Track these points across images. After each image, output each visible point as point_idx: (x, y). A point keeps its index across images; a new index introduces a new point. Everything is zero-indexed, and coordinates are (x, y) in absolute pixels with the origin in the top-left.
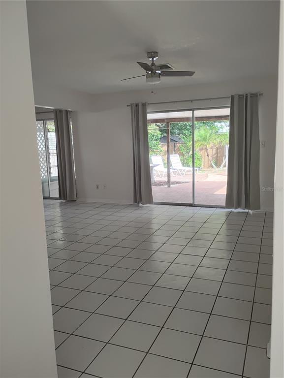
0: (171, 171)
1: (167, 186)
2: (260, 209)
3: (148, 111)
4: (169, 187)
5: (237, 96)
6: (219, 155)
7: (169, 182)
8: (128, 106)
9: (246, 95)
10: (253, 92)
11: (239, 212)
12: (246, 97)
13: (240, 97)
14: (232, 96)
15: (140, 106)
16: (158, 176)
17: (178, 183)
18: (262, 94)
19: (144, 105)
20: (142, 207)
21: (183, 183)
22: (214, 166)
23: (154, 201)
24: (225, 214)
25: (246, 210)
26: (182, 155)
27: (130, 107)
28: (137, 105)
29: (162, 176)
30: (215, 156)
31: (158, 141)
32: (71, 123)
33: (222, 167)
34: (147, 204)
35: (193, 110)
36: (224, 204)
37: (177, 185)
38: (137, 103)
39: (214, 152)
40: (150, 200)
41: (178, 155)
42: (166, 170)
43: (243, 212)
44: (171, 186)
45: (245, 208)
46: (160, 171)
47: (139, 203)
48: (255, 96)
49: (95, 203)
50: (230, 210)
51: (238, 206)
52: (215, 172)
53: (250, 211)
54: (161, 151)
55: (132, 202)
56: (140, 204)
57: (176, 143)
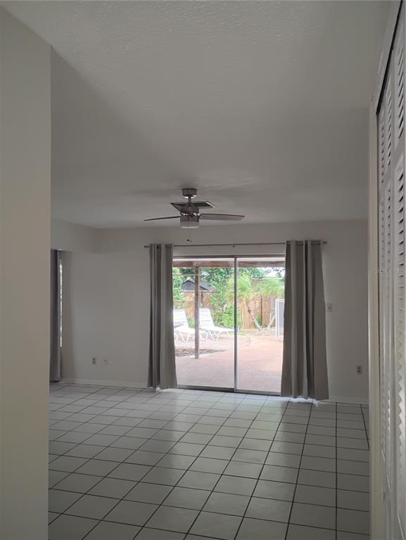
0: (200, 332)
1: (194, 356)
2: (328, 398)
3: (174, 255)
4: (197, 358)
5: (294, 244)
6: (264, 311)
7: (197, 351)
8: (145, 247)
9: (306, 241)
10: (316, 238)
11: (299, 403)
12: (306, 245)
13: (298, 244)
14: (288, 242)
15: (163, 248)
16: (180, 339)
17: (210, 351)
18: (325, 243)
19: (169, 247)
20: (160, 393)
21: (216, 351)
22: (258, 326)
23: (178, 384)
24: (280, 406)
25: (310, 400)
26: (213, 308)
27: (148, 249)
28: (159, 247)
29: (185, 340)
30: (258, 311)
31: (180, 288)
32: (61, 267)
33: (268, 328)
34: (167, 388)
35: (235, 257)
36: (279, 390)
37: (208, 354)
38: (159, 243)
39: (258, 305)
40: (172, 382)
41: (208, 310)
42: (193, 331)
43: (305, 403)
44: (200, 356)
45: (308, 396)
46: (183, 333)
47: (155, 388)
48: (317, 244)
49: (88, 386)
50: (286, 399)
51: (299, 393)
52: (260, 335)
53: (315, 402)
54: (184, 302)
55: (145, 384)
56: (158, 389)
57: (204, 291)
